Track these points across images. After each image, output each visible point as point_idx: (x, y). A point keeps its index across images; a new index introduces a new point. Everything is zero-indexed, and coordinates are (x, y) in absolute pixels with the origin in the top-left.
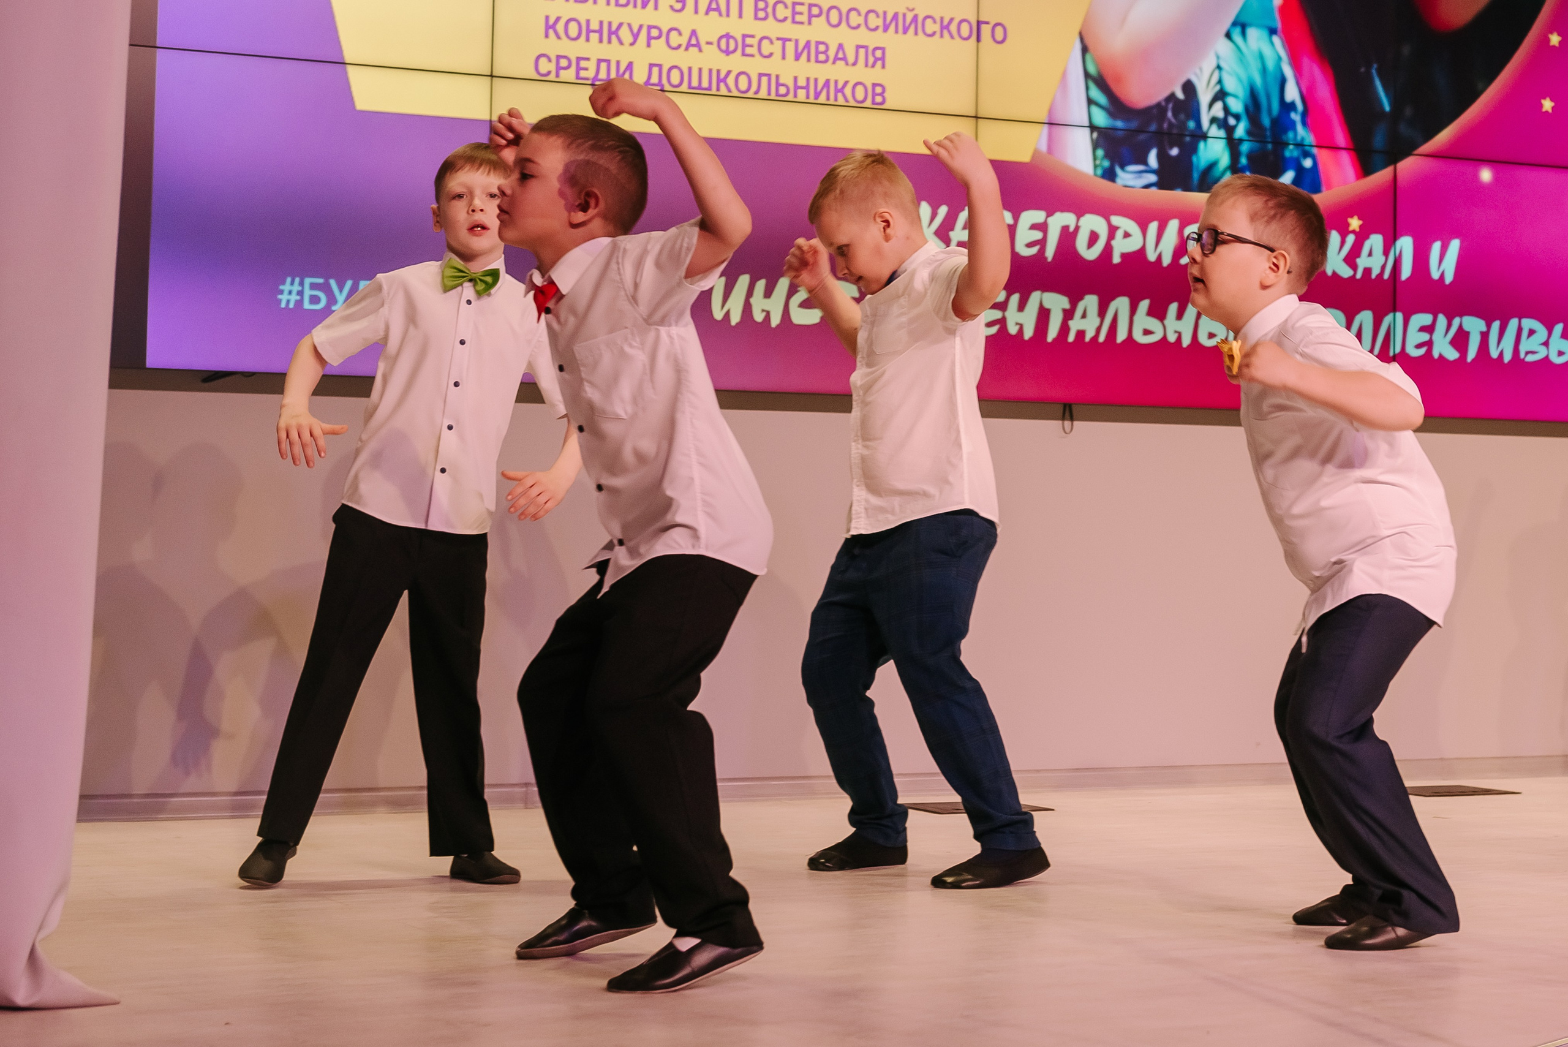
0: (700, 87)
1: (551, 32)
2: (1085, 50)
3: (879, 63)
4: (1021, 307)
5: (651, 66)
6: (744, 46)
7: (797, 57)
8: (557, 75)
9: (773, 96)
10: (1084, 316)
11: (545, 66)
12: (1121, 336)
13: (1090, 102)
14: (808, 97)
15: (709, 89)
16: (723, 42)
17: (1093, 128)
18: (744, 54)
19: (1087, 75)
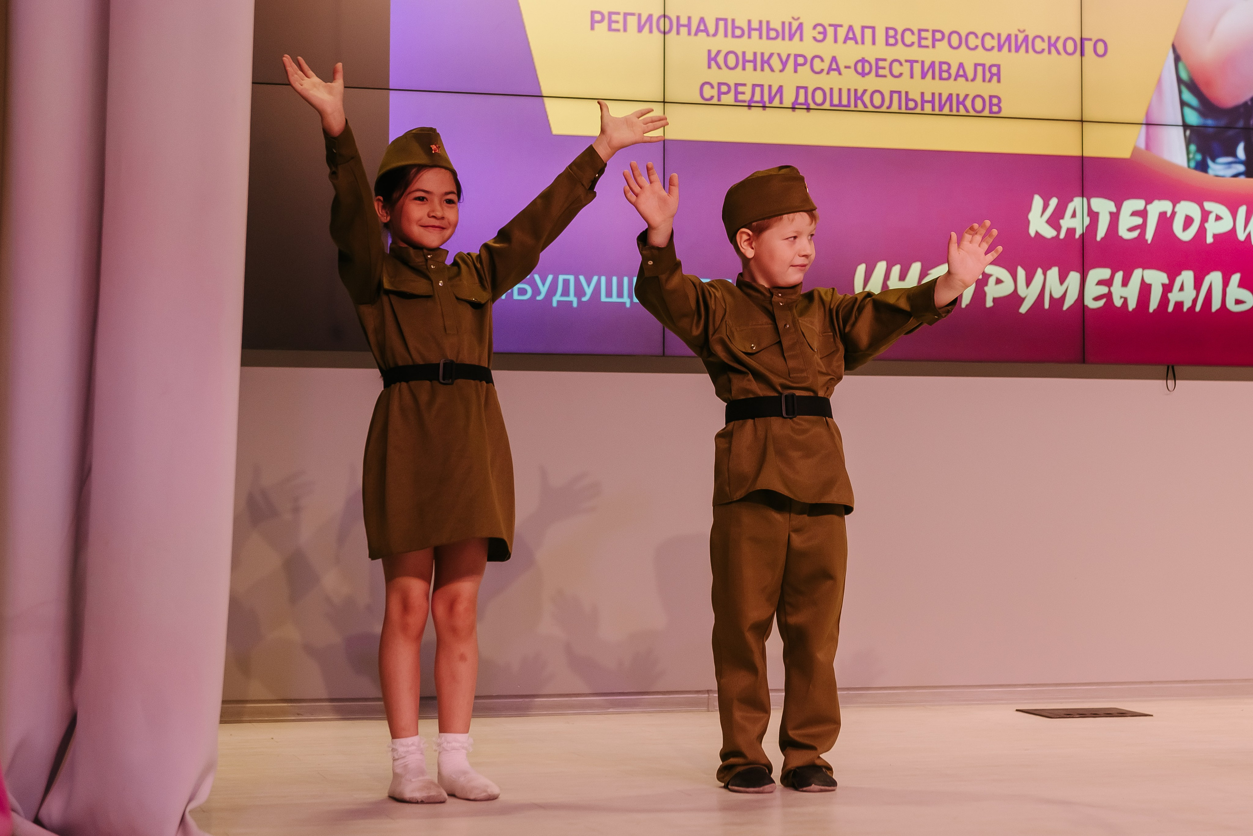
0: (840, 105)
1: (713, 63)
2: (1177, 59)
3: (995, 78)
4: (1125, 283)
5: (798, 88)
6: (878, 68)
7: (924, 76)
8: (719, 100)
9: (903, 110)
10: (1182, 289)
11: (708, 92)
12: (1216, 305)
13: (1183, 104)
14: (933, 109)
15: (849, 105)
16: (859, 66)
17: (1185, 126)
18: (877, 75)
19: (1180, 80)
